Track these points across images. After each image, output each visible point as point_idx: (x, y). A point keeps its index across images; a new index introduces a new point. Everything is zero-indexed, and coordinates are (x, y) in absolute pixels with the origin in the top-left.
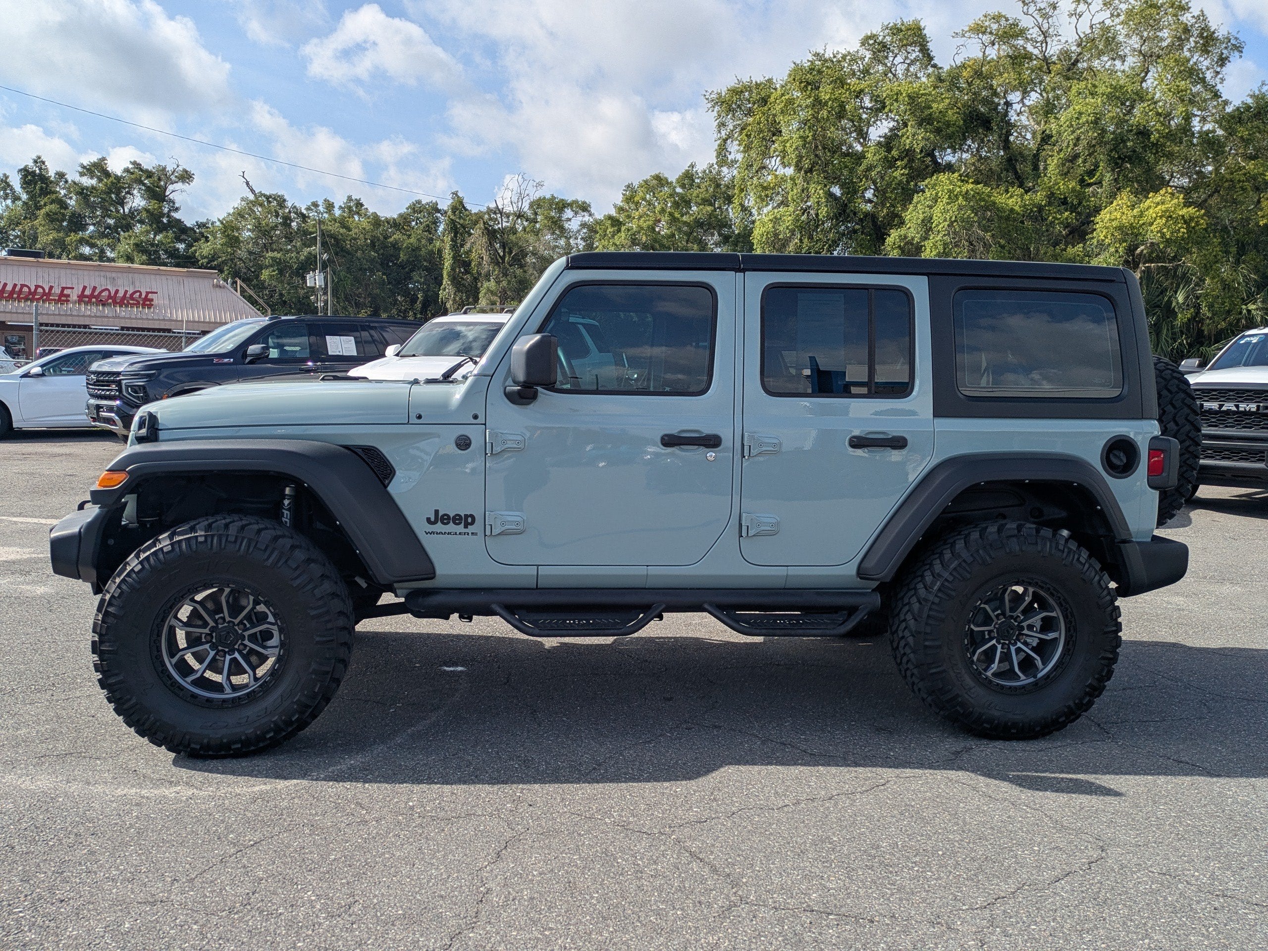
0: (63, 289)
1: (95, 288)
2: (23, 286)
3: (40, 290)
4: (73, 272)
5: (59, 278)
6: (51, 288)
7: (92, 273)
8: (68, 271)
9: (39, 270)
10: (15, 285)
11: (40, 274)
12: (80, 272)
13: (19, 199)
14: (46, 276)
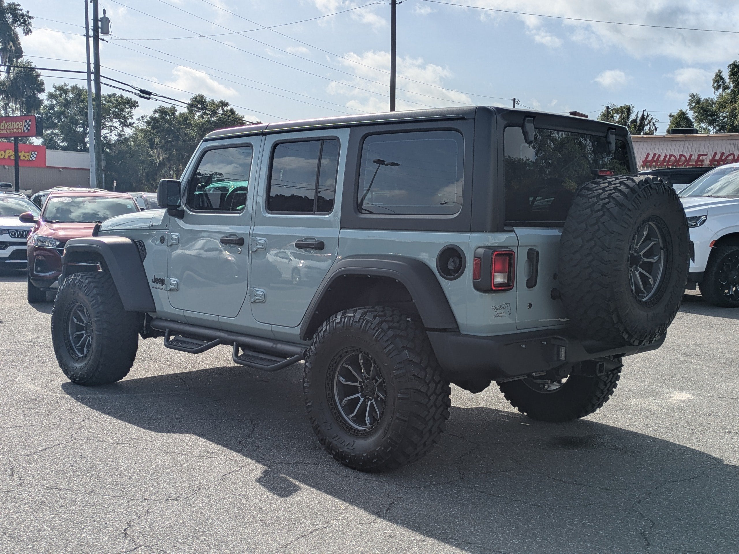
0: (699, 156)
1: (723, 154)
2: (671, 156)
3: (683, 158)
4: (711, 142)
5: (700, 148)
6: (691, 155)
7: (724, 142)
8: (707, 142)
9: (686, 143)
10: (666, 156)
11: (686, 145)
12: (716, 142)
13: (728, 88)
14: (690, 147)
